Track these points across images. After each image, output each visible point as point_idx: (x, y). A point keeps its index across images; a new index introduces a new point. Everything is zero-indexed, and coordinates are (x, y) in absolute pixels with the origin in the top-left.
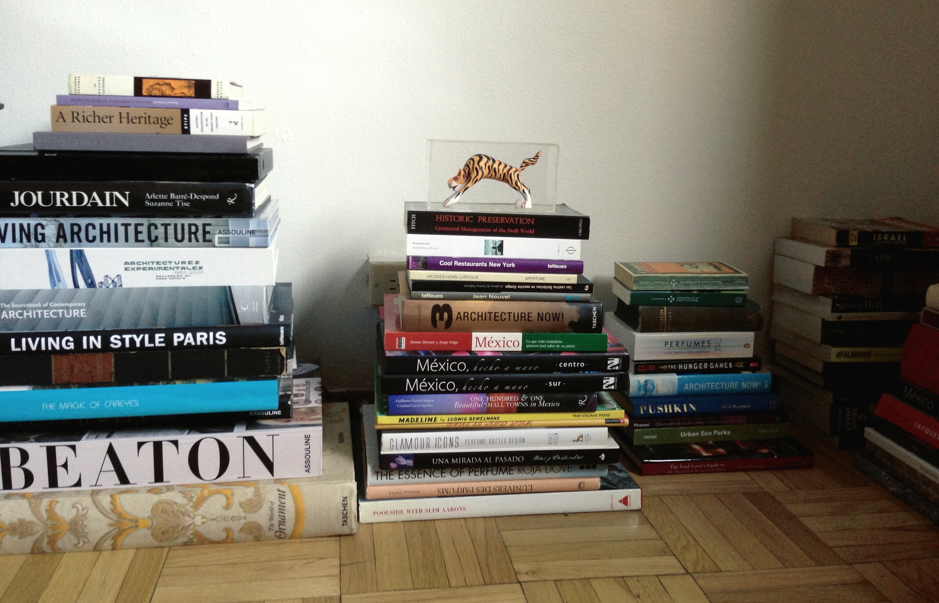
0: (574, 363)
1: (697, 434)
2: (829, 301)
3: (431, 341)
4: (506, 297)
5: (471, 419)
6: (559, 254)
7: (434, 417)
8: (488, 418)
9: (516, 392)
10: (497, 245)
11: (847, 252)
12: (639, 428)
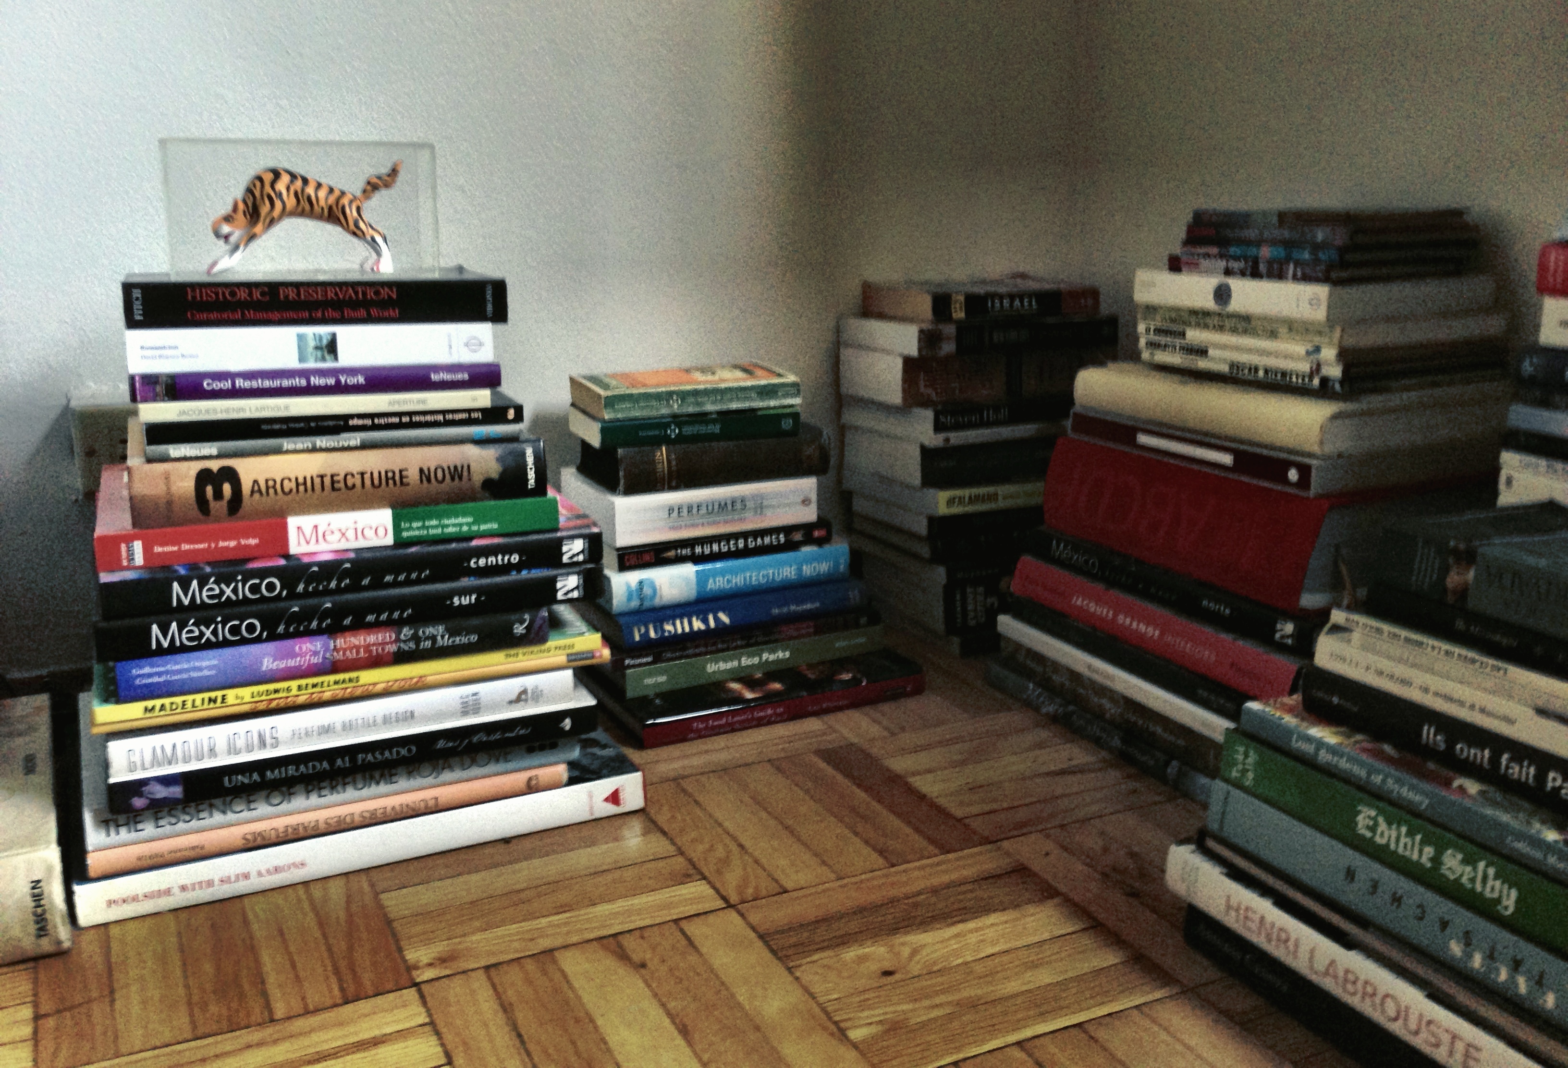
0: (500, 557)
1: (735, 663)
2: (929, 414)
3: (201, 542)
4: (353, 443)
5: (300, 688)
6: (451, 354)
7: (219, 694)
8: (336, 683)
9: (390, 624)
10: (325, 342)
11: (950, 330)
12: (634, 666)
